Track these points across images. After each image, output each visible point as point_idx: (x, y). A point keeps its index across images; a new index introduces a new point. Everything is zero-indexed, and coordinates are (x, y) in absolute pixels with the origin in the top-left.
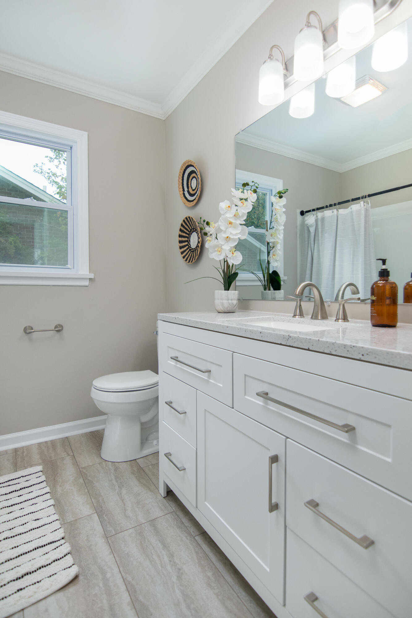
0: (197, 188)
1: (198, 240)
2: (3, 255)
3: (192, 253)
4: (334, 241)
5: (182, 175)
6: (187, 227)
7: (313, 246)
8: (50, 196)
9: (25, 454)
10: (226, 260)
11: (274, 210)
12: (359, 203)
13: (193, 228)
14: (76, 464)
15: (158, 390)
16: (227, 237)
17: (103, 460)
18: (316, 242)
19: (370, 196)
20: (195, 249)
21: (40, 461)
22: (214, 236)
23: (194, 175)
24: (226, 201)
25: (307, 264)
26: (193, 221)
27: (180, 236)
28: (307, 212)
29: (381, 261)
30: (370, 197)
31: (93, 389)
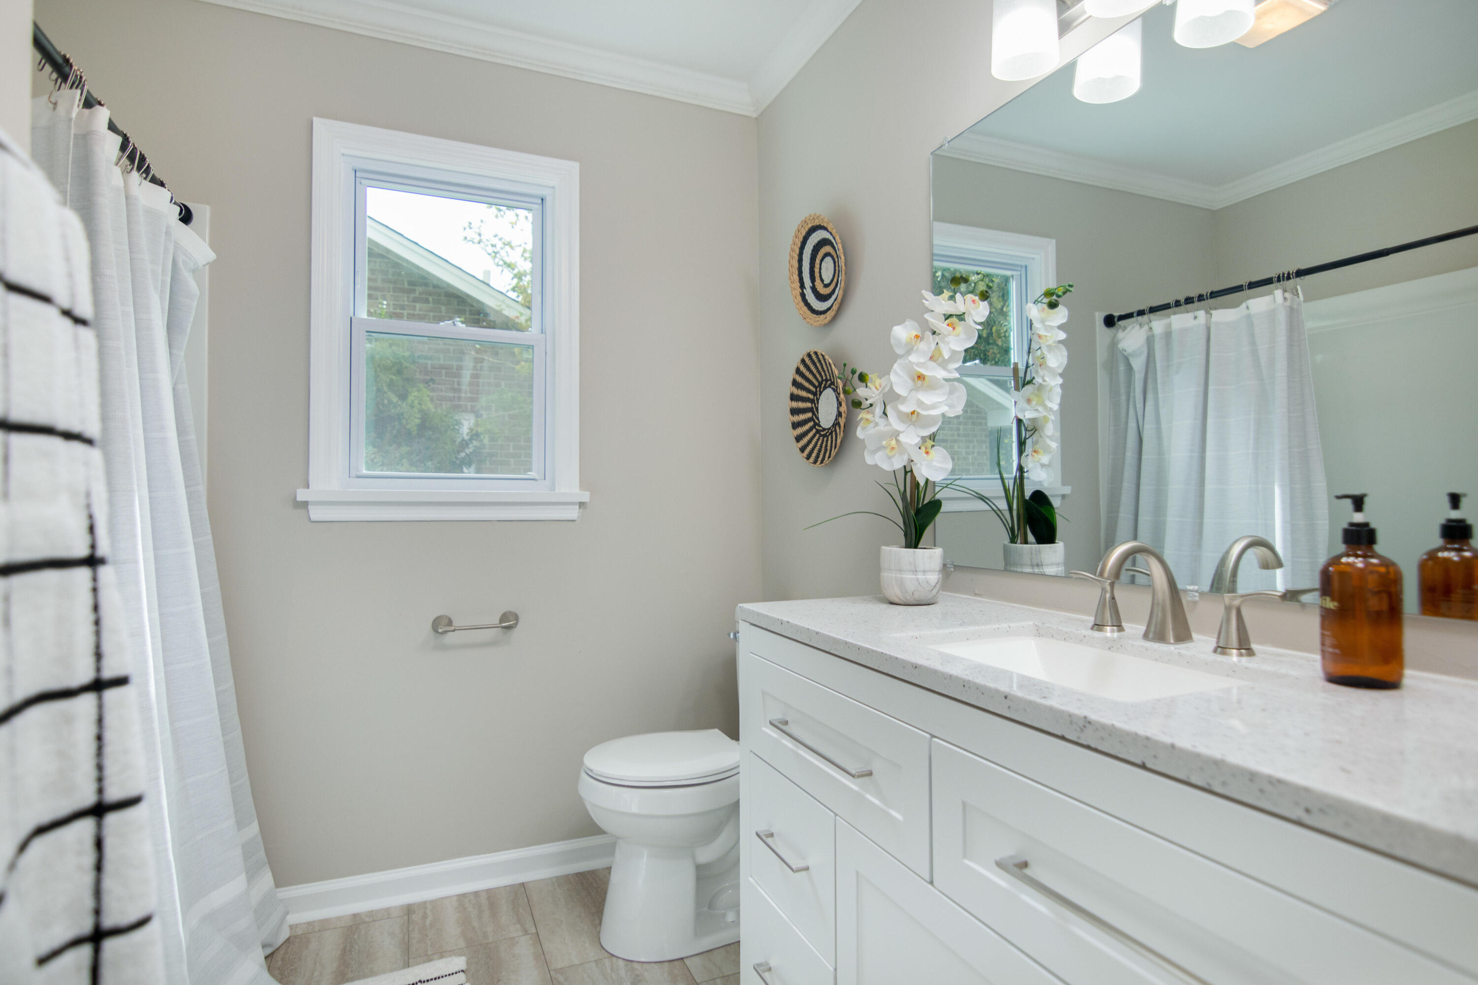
0: (835, 280)
1: (838, 408)
2: (395, 432)
3: (823, 441)
4: (1201, 395)
5: (797, 251)
6: (810, 377)
7: (1139, 405)
8: (499, 293)
9: (428, 921)
10: (910, 469)
11: (1035, 338)
12: (1270, 293)
13: (824, 378)
14: (542, 958)
15: (737, 785)
16: (913, 413)
17: (606, 954)
18: (1150, 396)
19: (1300, 273)
20: (831, 431)
21: (462, 944)
22: (878, 410)
23: (827, 249)
24: (908, 323)
25: (1124, 454)
26: (826, 363)
27: (794, 398)
28: (1122, 318)
29: (1348, 503)
30: (1302, 278)
31: (583, 775)
